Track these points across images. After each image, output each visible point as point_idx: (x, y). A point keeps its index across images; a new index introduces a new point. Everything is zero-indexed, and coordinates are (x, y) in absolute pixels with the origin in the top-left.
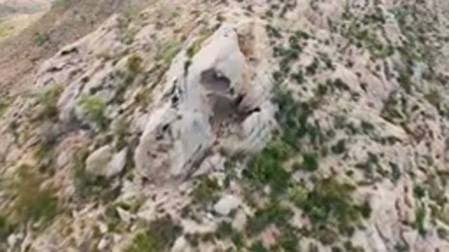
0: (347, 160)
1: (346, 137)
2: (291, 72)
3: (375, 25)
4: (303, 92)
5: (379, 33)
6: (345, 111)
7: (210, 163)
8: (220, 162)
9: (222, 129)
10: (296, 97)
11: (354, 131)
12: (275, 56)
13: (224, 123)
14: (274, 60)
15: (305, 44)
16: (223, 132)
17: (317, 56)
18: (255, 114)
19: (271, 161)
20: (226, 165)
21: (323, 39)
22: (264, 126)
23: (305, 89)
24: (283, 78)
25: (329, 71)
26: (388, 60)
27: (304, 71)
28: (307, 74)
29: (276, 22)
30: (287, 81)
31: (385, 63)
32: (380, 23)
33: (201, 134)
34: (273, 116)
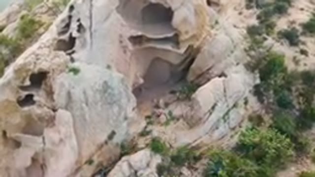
4: (302, 58)
7: (130, 166)
8: (148, 165)
9: (158, 111)
10: (290, 66)
12: (248, 7)
13: (161, 102)
19: (251, 167)
22: (235, 106)
23: (303, 52)
24: (265, 35)
27: (300, 29)
28: (303, 34)
30: (270, 41)
33: (116, 109)
34: (250, 91)
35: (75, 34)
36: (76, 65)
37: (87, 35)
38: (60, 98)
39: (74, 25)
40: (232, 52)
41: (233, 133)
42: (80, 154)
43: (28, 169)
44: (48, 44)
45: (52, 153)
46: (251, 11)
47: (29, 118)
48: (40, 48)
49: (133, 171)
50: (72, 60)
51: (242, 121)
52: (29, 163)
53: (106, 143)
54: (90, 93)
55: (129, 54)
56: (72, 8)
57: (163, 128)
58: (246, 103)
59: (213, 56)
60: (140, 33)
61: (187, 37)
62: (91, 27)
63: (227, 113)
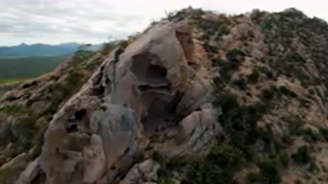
0: (315, 171)
1: (308, 144)
2: (232, 79)
3: (297, 63)
4: (248, 97)
5: (303, 68)
6: (297, 116)
7: (140, 171)
8: (151, 170)
9: (158, 133)
10: (241, 103)
11: (315, 139)
12: (213, 66)
13: (160, 127)
14: (213, 69)
15: (243, 60)
16: (158, 136)
17: (256, 69)
18: (196, 113)
19: (218, 170)
20: (159, 173)
21: (259, 57)
22: (207, 129)
23: (249, 94)
24: (225, 84)
25: (271, 82)
26: (319, 87)
27: (246, 79)
28: (249, 82)
29: (212, 43)
30: (227, 87)
31: (317, 90)
32: (301, 62)
33: (130, 133)
34: (216, 120)
35: (104, 85)
36: (105, 104)
37: (112, 85)
38: (94, 127)
39: (104, 79)
40: (205, 94)
41: (206, 147)
42: (106, 163)
43: (73, 174)
44: (87, 92)
45: (89, 163)
46: (215, 68)
47: (73, 140)
48: (82, 95)
49: (141, 175)
50: (103, 101)
51: (211, 139)
52: (73, 169)
53: (124, 155)
54: (114, 123)
55: (138, 97)
56: (102, 68)
57: (160, 145)
58: (214, 127)
59: (192, 98)
60: (145, 84)
61: (176, 85)
62: (114, 80)
63: (202, 135)
